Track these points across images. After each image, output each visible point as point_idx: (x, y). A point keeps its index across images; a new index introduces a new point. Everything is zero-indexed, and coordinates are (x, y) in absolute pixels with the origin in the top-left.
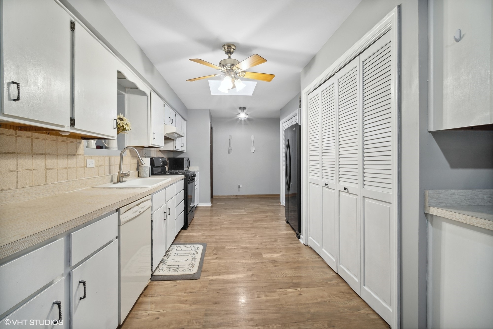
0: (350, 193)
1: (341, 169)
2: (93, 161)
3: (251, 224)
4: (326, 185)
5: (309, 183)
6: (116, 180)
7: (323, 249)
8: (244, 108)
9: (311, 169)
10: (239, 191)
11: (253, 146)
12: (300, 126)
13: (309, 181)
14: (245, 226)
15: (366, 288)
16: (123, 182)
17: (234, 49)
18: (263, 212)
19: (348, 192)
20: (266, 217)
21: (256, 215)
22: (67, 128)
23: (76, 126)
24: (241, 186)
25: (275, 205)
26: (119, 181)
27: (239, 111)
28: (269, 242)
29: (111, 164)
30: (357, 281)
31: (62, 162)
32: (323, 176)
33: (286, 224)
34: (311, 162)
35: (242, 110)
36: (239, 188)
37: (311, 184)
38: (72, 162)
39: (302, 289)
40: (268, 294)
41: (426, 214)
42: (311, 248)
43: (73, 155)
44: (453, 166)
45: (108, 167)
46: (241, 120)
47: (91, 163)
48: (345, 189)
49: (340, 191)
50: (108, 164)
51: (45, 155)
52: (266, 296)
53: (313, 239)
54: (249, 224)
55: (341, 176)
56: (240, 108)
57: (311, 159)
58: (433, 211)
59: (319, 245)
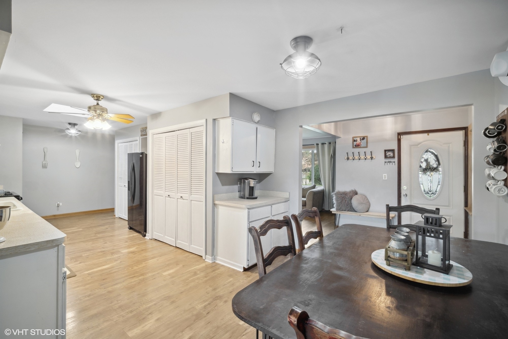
0: (184, 199)
1: (178, 186)
3: (94, 236)
4: (169, 196)
5: (154, 195)
7: (166, 237)
8: (75, 125)
9: (155, 186)
10: (58, 210)
11: (78, 160)
12: (146, 155)
13: (154, 194)
14: (89, 239)
15: (192, 246)
17: (102, 98)
18: (100, 225)
19: (183, 199)
20: (107, 229)
21: (95, 229)
24: (61, 204)
25: (109, 218)
27: (69, 126)
28: (121, 244)
30: (188, 244)
32: (166, 190)
33: (128, 231)
34: (155, 181)
35: (73, 126)
36: (58, 206)
37: (156, 196)
39: (158, 258)
40: (138, 266)
41: (214, 204)
42: (156, 240)
44: (223, 185)
46: (71, 137)
48: (181, 197)
49: (177, 199)
52: (137, 267)
53: (158, 233)
54: (92, 237)
55: (178, 190)
56: (70, 124)
57: (155, 179)
58: (216, 202)
59: (163, 235)
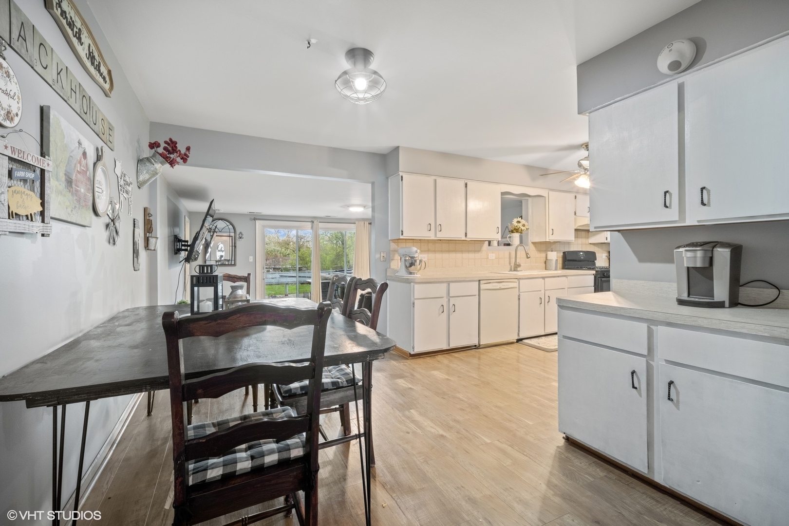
2: (494, 255)
6: (513, 270)
16: (517, 271)
22: (464, 238)
23: (468, 237)
26: (514, 270)
29: (511, 257)
31: (471, 255)
38: (477, 255)
43: (479, 251)
45: (508, 259)
47: (492, 256)
50: (508, 257)
51: (462, 251)
